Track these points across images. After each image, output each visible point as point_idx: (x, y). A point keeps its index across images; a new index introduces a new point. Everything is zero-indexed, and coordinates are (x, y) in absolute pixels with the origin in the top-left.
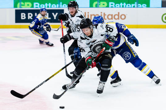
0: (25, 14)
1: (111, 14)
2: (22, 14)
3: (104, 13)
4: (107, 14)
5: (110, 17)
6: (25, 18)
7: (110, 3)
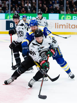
0: (13, 24)
1: (74, 24)
2: (11, 24)
3: (69, 24)
4: (71, 24)
5: (73, 27)
6: (13, 27)
7: (73, 17)
